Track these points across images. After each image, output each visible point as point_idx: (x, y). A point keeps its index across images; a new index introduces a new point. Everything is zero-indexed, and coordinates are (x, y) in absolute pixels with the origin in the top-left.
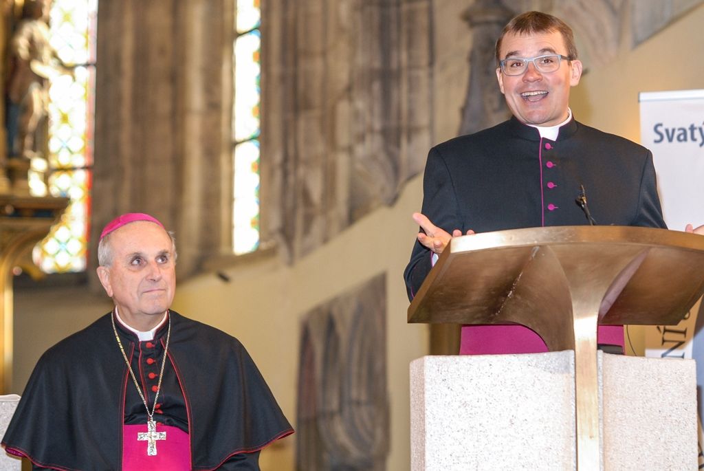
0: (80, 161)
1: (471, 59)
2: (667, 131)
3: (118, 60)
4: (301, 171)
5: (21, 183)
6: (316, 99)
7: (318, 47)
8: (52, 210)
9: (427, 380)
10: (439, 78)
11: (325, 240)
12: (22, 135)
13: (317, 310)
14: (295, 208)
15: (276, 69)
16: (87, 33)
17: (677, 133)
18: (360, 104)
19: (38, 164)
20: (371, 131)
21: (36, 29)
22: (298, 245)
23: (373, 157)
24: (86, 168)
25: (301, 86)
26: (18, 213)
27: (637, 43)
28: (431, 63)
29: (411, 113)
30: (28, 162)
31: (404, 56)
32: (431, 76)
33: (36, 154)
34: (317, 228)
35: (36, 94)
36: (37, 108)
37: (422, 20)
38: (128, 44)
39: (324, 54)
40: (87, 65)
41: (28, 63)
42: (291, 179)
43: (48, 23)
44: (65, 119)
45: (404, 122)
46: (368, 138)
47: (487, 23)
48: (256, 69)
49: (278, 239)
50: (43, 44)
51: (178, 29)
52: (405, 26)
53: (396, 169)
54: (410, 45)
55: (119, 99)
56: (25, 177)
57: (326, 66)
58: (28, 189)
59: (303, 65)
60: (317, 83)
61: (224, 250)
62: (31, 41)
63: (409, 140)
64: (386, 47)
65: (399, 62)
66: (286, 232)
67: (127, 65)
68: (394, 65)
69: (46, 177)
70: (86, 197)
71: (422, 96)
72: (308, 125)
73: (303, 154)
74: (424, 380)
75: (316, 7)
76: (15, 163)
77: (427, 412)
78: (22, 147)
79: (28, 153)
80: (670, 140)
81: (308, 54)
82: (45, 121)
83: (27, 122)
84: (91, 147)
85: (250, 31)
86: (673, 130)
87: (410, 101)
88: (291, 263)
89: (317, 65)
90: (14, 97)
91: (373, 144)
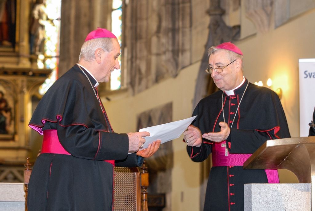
0: (54, 54)
1: (209, 27)
2: (309, 74)
3: (69, 18)
4: (138, 62)
5: (35, 64)
6: (144, 35)
7: (144, 16)
8: (46, 73)
9: (253, 193)
10: (194, 32)
11: (147, 88)
12: (35, 46)
13: (144, 113)
14: (135, 76)
15: (128, 24)
17: (313, 75)
18: (164, 40)
19: (41, 57)
20: (168, 50)
21: (41, 7)
22: (136, 88)
23: (169, 61)
24: (56, 57)
25: (138, 30)
26: (34, 75)
27: (277, 27)
28: (191, 26)
29: (183, 44)
30: (37, 56)
31: (181, 23)
32: (191, 31)
33: (40, 53)
34: (144, 82)
35: (40, 31)
36: (41, 37)
37: (188, 10)
38: (73, 13)
39: (147, 19)
40: (57, 19)
41: (38, 20)
42: (134, 65)
43: (45, 5)
44: (49, 39)
45: (180, 47)
46: (167, 53)
47: (216, 15)
48: (120, 22)
49: (129, 86)
50: (43, 13)
51: (91, 7)
52: (181, 13)
53: (177, 65)
54: (183, 19)
55: (69, 33)
56: (36, 61)
57: (148, 24)
58: (37, 66)
59: (139, 23)
60: (144, 29)
61: (107, 88)
63: (182, 54)
64: (174, 20)
65: (179, 25)
66: (132, 84)
67: (73, 20)
68: (177, 26)
69: (44, 61)
70: (57, 67)
71: (187, 38)
72: (140, 45)
73: (139, 55)
74: (251, 193)
75: (144, 2)
76: (33, 56)
77: (253, 206)
78: (35, 51)
79: (37, 53)
80: (310, 77)
81: (141, 19)
82: (43, 41)
83: (37, 42)
84: (58, 49)
85: (118, 9)
86: (312, 74)
87: (183, 40)
88: (134, 94)
89: (144, 23)
90: (33, 32)
91: (169, 55)
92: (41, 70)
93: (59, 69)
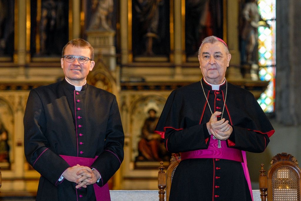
0: (270, 63)
5: (248, 75)
8: (262, 87)
12: (247, 54)
16: (272, 5)
19: (255, 67)
33: (253, 62)
35: (253, 35)
38: (291, 11)
40: (272, 20)
41: (250, 22)
43: (257, 4)
44: (263, 44)
50: (255, 13)
55: (288, 35)
56: (249, 72)
58: (251, 78)
62: (250, 12)
67: (291, 20)
70: (273, 79)
79: (250, 62)
83: (249, 48)
84: (275, 57)
90: (244, 37)
92: (255, 82)
93: (277, 80)
